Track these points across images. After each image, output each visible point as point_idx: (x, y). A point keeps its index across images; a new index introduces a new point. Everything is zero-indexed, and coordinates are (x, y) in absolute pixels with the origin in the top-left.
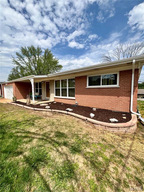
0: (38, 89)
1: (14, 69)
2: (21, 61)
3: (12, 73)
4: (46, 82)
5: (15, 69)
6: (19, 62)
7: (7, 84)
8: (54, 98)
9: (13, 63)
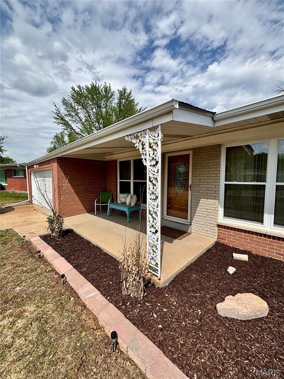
0: (132, 181)
1: (56, 136)
2: (72, 117)
3: (53, 145)
4: (169, 158)
5: (59, 137)
6: (67, 119)
7: (36, 165)
8: (219, 226)
9: (55, 122)
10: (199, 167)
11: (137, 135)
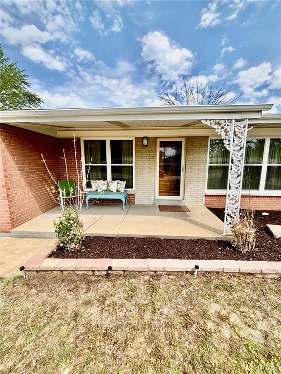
8: (206, 196)
10: (192, 153)
11: (219, 122)
